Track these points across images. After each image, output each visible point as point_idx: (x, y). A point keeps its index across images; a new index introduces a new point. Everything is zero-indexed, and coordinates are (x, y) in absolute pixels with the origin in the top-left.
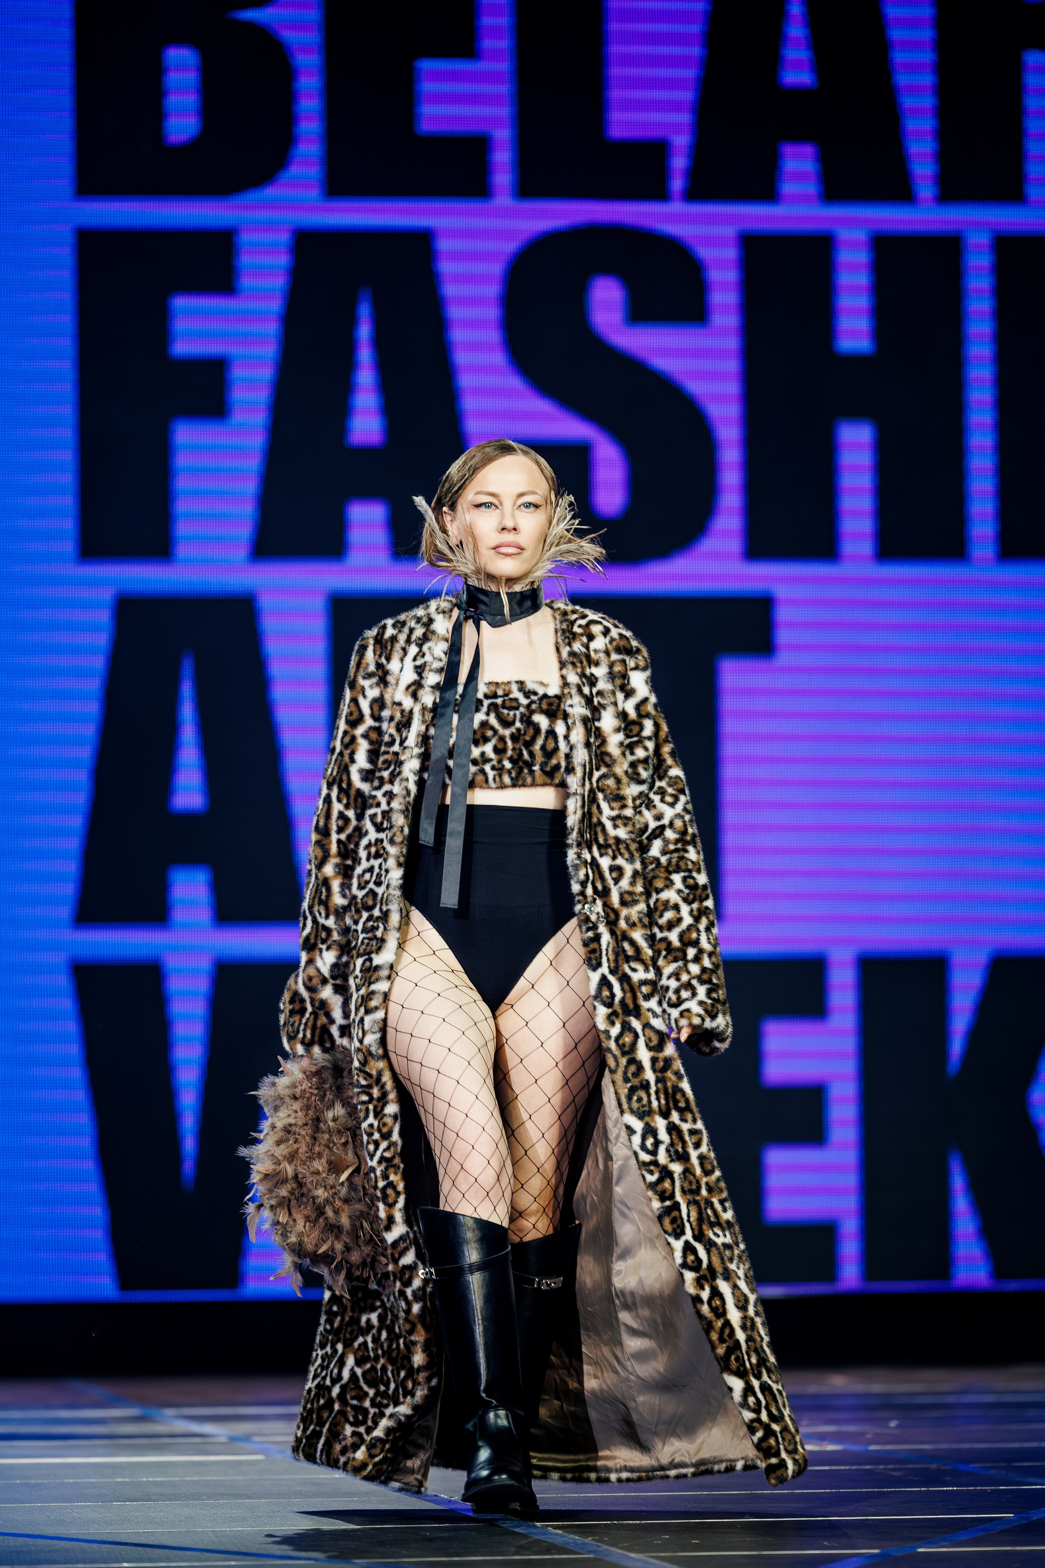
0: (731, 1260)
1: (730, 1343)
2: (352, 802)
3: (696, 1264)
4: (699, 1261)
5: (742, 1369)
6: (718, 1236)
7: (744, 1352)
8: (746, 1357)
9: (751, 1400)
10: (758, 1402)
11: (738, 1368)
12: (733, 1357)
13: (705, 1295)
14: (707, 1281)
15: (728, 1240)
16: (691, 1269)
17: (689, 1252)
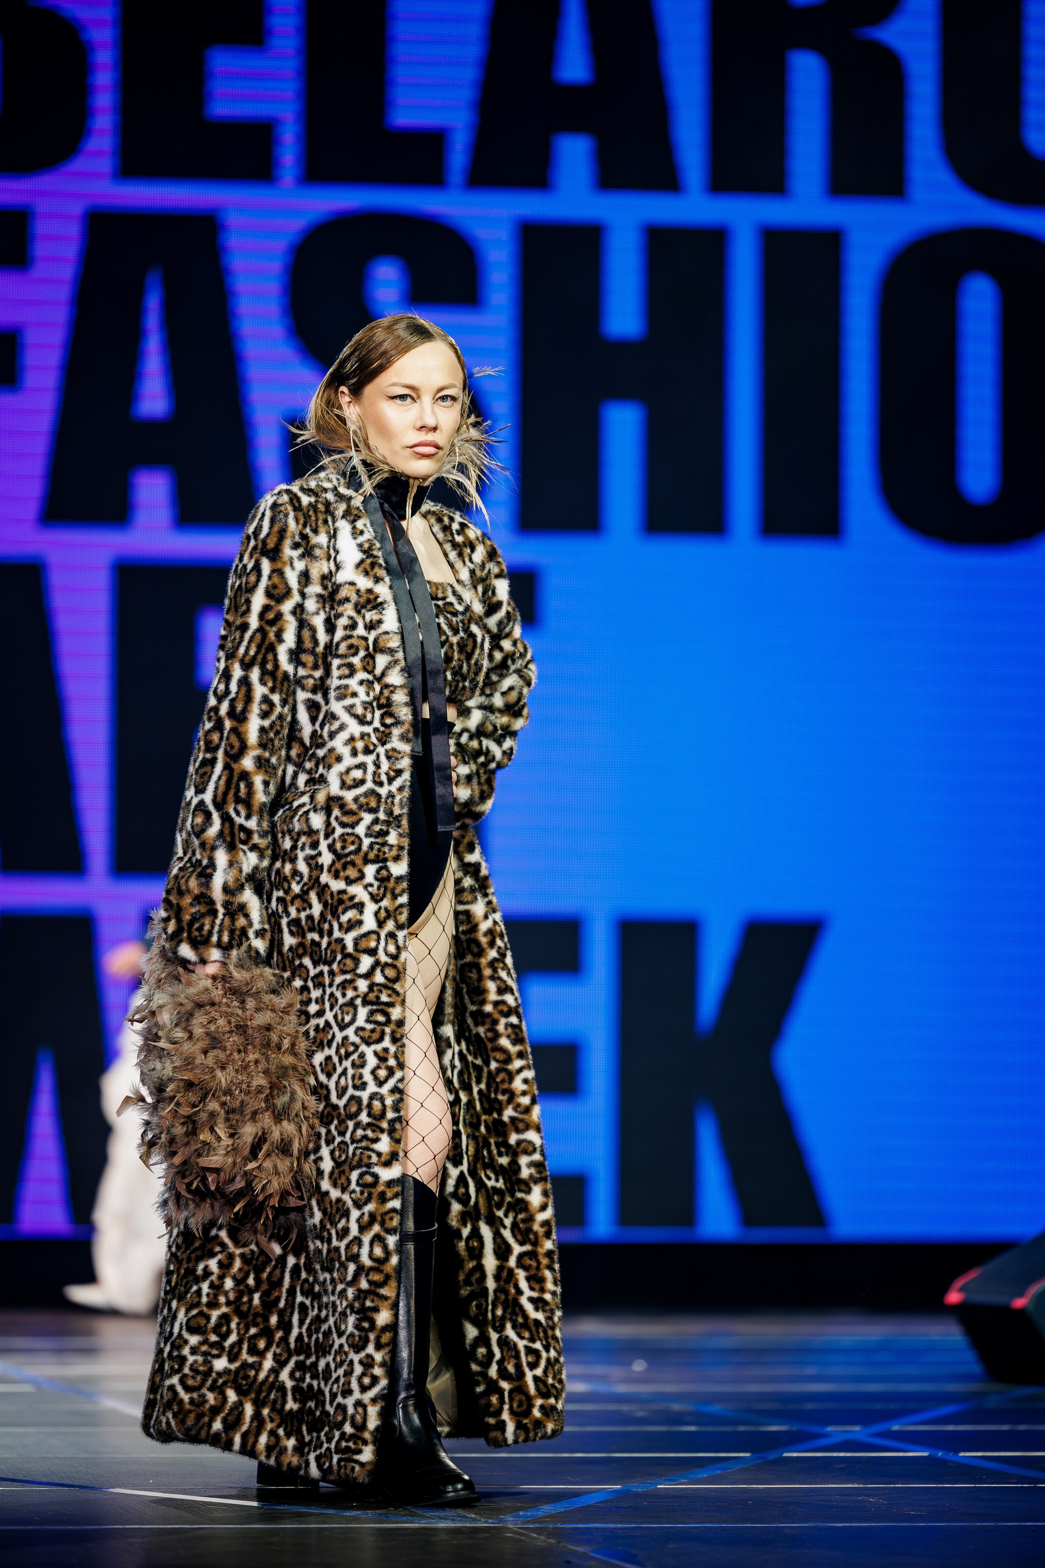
0: (499, 1206)
1: (475, 1287)
2: (278, 685)
3: (464, 1198)
4: (469, 1197)
5: (481, 1318)
6: (489, 1179)
7: (490, 1301)
8: (490, 1307)
9: (482, 1351)
10: (491, 1354)
11: (477, 1315)
12: (474, 1303)
13: (466, 1232)
14: (471, 1220)
15: (500, 1184)
16: (460, 1201)
17: (461, 1184)
